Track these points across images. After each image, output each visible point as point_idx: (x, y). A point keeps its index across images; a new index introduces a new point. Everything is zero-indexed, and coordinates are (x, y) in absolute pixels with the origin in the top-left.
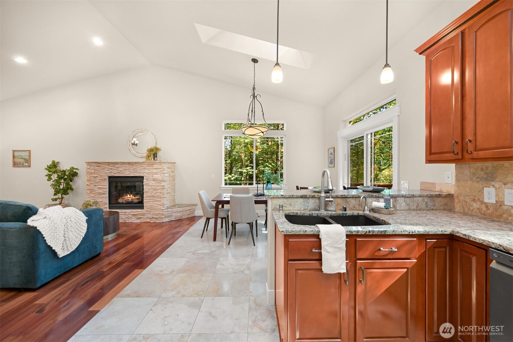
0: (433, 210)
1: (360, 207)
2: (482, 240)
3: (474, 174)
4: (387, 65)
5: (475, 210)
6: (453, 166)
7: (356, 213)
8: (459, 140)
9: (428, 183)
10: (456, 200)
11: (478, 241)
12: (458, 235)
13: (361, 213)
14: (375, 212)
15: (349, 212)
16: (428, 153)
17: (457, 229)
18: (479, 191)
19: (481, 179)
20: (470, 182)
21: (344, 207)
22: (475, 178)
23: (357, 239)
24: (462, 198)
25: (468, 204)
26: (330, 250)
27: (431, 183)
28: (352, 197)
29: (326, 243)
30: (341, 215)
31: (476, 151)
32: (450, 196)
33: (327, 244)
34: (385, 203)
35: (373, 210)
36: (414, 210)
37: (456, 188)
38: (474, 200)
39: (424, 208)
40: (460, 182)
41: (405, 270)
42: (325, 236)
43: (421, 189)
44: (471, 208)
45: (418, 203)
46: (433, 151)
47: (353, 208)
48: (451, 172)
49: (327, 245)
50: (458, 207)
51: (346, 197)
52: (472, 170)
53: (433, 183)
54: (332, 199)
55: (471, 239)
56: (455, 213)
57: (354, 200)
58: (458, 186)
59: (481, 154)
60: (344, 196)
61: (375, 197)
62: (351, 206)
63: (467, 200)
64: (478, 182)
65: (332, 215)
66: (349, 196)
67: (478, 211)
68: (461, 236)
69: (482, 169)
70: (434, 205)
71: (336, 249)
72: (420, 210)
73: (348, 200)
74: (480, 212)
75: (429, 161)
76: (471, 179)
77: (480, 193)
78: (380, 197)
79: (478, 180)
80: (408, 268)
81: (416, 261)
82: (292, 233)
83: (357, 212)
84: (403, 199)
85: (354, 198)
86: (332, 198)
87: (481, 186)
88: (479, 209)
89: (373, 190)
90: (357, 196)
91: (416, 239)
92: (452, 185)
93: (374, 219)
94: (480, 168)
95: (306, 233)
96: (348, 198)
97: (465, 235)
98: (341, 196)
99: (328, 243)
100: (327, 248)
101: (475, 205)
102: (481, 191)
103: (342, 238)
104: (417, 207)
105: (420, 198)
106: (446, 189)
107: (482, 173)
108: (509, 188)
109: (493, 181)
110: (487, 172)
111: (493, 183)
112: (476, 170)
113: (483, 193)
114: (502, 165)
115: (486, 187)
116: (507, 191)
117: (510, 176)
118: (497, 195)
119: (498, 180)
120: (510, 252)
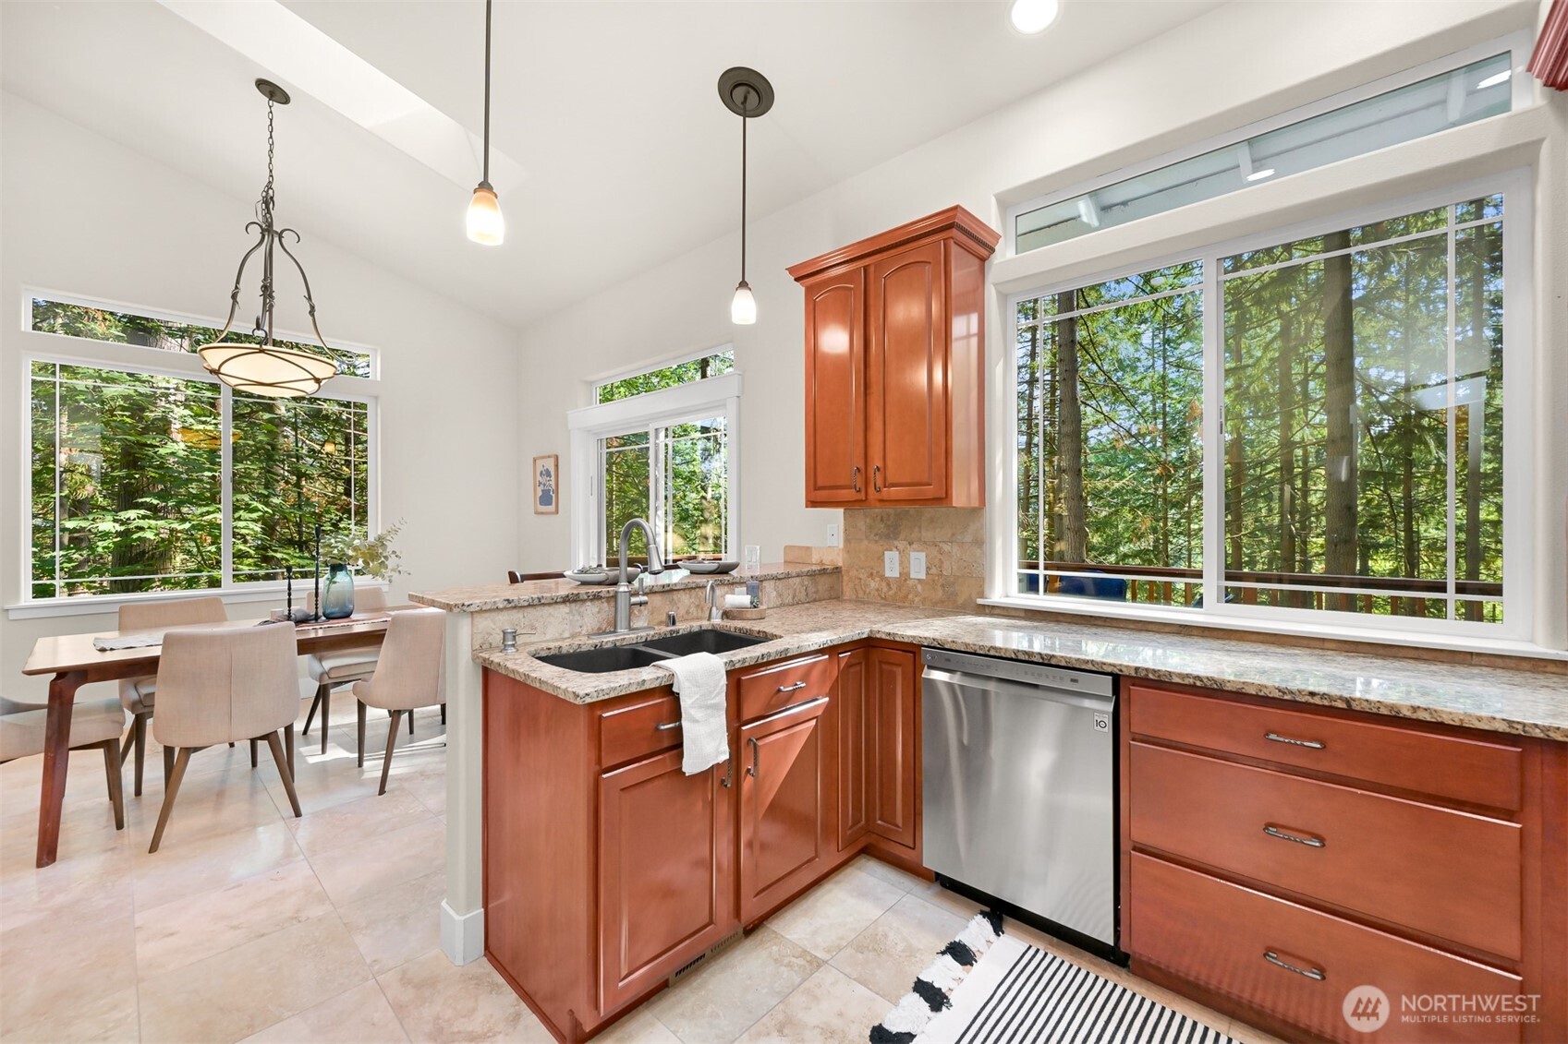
0: (815, 601)
1: (699, 611)
2: (911, 636)
3: (871, 528)
4: (743, 284)
5: (872, 593)
6: (840, 511)
7: (695, 626)
8: (862, 466)
9: (799, 547)
10: (845, 578)
11: (906, 640)
12: (878, 636)
13: (705, 624)
14: (734, 618)
15: (683, 627)
16: (812, 488)
17: (876, 627)
18: (879, 558)
19: (881, 537)
20: (866, 542)
21: (669, 616)
22: (873, 535)
23: (743, 678)
24: (854, 573)
25: (863, 582)
26: (698, 714)
27: (804, 547)
28: (684, 589)
29: (692, 701)
30: (669, 636)
31: (885, 487)
32: (837, 571)
33: (692, 703)
34: (749, 596)
35: (726, 615)
36: (789, 605)
37: (845, 555)
38: (872, 574)
39: (803, 600)
40: (850, 542)
41: (814, 722)
42: (687, 684)
43: (785, 562)
44: (868, 590)
45: (795, 590)
46: (820, 483)
47: (686, 617)
48: (837, 524)
49: (692, 706)
50: (848, 592)
51: (672, 590)
52: (868, 520)
53: (808, 548)
54: (645, 598)
55: (897, 639)
56: (843, 601)
58: (848, 552)
59: (894, 492)
60: (668, 588)
61: (727, 584)
62: (682, 611)
63: (861, 576)
64: (876, 542)
65: (649, 639)
66: (678, 588)
67: (876, 593)
68: (884, 637)
69: (882, 519)
70: (816, 593)
71: (709, 711)
72: (798, 604)
73: (676, 596)
74: (879, 595)
75: (812, 503)
76: (867, 537)
77: (880, 561)
78: (736, 583)
79: (877, 538)
80: (816, 717)
81: (827, 699)
82: (612, 695)
83: (699, 623)
84: (772, 582)
85: (688, 591)
86: (645, 594)
87: (881, 549)
88: (878, 590)
89: (719, 567)
90: (694, 585)
91: (827, 656)
92: (839, 550)
93: (737, 633)
94: (879, 518)
95: (643, 688)
96: (675, 593)
97: (889, 634)
98: (661, 589)
99: (694, 699)
100: (692, 712)
101: (873, 584)
102: (881, 558)
103: (720, 680)
104: (793, 598)
105: (798, 580)
106: (830, 558)
107: (882, 526)
108: (915, 550)
109: (896, 539)
110: (889, 523)
111: (896, 543)
112: (874, 521)
113: (883, 561)
114: (908, 511)
115: (887, 550)
116: (913, 555)
117: (917, 529)
118: (901, 563)
119: (902, 536)
120: (946, 647)
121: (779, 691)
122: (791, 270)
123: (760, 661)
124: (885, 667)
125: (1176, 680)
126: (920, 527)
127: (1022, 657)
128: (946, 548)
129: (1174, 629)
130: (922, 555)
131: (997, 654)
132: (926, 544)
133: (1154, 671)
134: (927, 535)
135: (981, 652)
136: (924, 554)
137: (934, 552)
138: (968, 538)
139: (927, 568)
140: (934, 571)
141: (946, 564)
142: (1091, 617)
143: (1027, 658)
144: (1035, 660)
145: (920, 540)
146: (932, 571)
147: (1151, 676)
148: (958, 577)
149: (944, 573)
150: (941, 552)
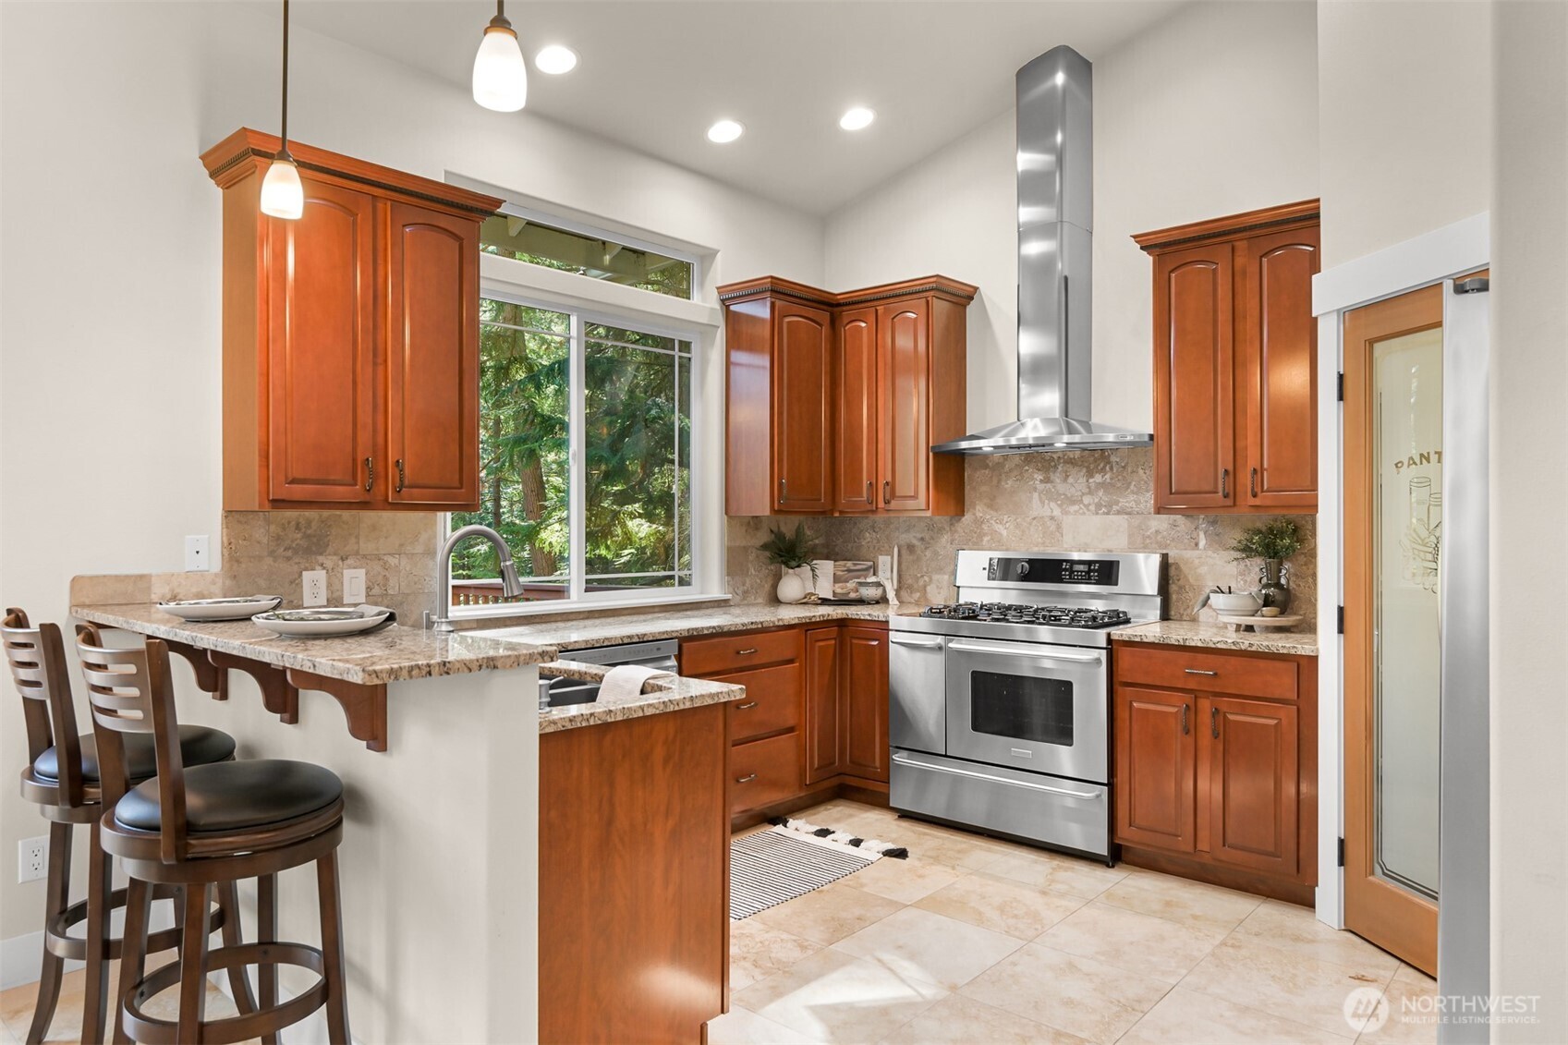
3: (278, 538)
9: (116, 576)
19: (296, 552)
20: (269, 560)
22: (281, 550)
27: (127, 577)
37: (228, 582)
40: (238, 561)
48: (207, 536)
52: (273, 528)
53: (142, 577)
64: (289, 559)
69: (298, 527)
76: (271, 553)
77: (294, 585)
79: (289, 553)
87: (296, 568)
92: (216, 575)
94: (293, 524)
102: (296, 581)
107: (299, 536)
108: (350, 567)
109: (321, 554)
110: (309, 532)
111: (321, 559)
112: (284, 529)
113: (300, 585)
114: (340, 516)
115: (306, 569)
116: (347, 573)
117: (353, 540)
118: (329, 585)
119: (330, 549)
120: (569, 648)
125: (706, 632)
126: (357, 537)
128: (392, 561)
129: (586, 614)
130: (361, 573)
132: (364, 558)
133: (696, 629)
134: (367, 547)
136: (364, 570)
137: (377, 567)
138: (419, 549)
139: (367, 588)
140: (376, 591)
141: (393, 582)
142: (532, 616)
145: (357, 553)
146: (374, 592)
147: (695, 633)
148: (408, 594)
149: (390, 592)
150: (386, 567)
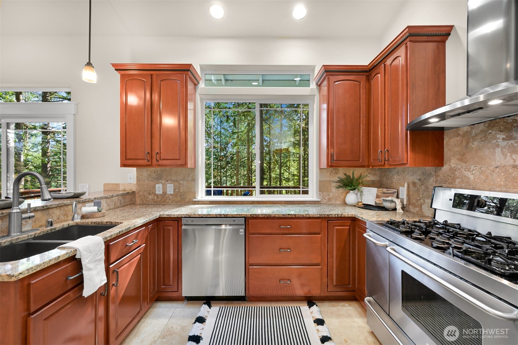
0: (124, 206)
1: (66, 217)
2: (178, 215)
3: (149, 175)
4: (89, 64)
5: (150, 201)
6: (134, 169)
7: (65, 224)
8: (150, 152)
9: (112, 184)
10: (137, 196)
11: (175, 216)
12: (163, 216)
13: (71, 223)
14: (88, 218)
15: (58, 226)
16: (124, 158)
17: (162, 213)
18: (153, 187)
19: (154, 179)
20: (147, 181)
21: (49, 222)
22: (150, 178)
23: (111, 244)
24: (141, 193)
25: (146, 197)
26: (91, 266)
27: (115, 184)
28: (56, 207)
29: (88, 260)
30: (50, 232)
31: (160, 160)
32: (134, 192)
34: (97, 207)
35: (83, 217)
36: (112, 209)
37: (137, 186)
38: (150, 193)
39: (119, 206)
40: (140, 181)
41: (139, 256)
42: (85, 253)
43: (104, 191)
44: (148, 200)
45: (115, 202)
46: (128, 157)
47: (58, 221)
48: (132, 175)
49: (89, 263)
50: (138, 201)
51: (49, 208)
52: (148, 172)
53: (117, 184)
54: (32, 214)
55: (172, 216)
56: (136, 205)
57: (59, 210)
58: (139, 185)
59: (164, 162)
60: (46, 208)
61: (82, 203)
62: (55, 218)
63: (145, 194)
64: (152, 181)
65: (36, 236)
66: (53, 206)
67: (152, 200)
68: (166, 216)
69: (155, 172)
70: (125, 202)
71: (97, 263)
72: (116, 208)
73: (51, 211)
74: (153, 201)
75: (123, 165)
76: (148, 179)
77: (154, 188)
78: (87, 201)
79: (152, 179)
80: (140, 253)
81: (145, 245)
83: (67, 223)
84: (105, 200)
85: (58, 208)
86: (31, 212)
87: (154, 183)
88: (152, 199)
89: (74, 195)
90: (63, 205)
91: (145, 227)
92: (134, 184)
93: (93, 224)
94: (153, 171)
96: (51, 209)
97: (168, 215)
98: (42, 208)
99: (89, 259)
101: (150, 197)
102: (154, 187)
104: (114, 206)
105: (117, 198)
106: (129, 188)
107: (155, 175)
108: (169, 183)
109: (161, 180)
110: (158, 173)
111: (161, 181)
112: (151, 173)
113: (155, 188)
114: (166, 169)
115: (157, 184)
116: (168, 185)
117: (170, 176)
118: (163, 188)
119: (163, 178)
120: (191, 216)
121: (127, 245)
122: (113, 65)
123: (119, 235)
124: (165, 228)
125: (261, 216)
126: (171, 175)
127: (218, 216)
128: (182, 182)
130: (172, 185)
131: (210, 217)
132: (173, 181)
134: (174, 178)
135: (204, 217)
136: (173, 185)
137: (177, 184)
138: (190, 179)
139: (174, 190)
140: (177, 190)
141: (182, 188)
143: (220, 216)
144: (222, 216)
145: (171, 180)
146: (176, 191)
147: (254, 216)
148: (186, 192)
149: (181, 191)
150: (179, 184)
